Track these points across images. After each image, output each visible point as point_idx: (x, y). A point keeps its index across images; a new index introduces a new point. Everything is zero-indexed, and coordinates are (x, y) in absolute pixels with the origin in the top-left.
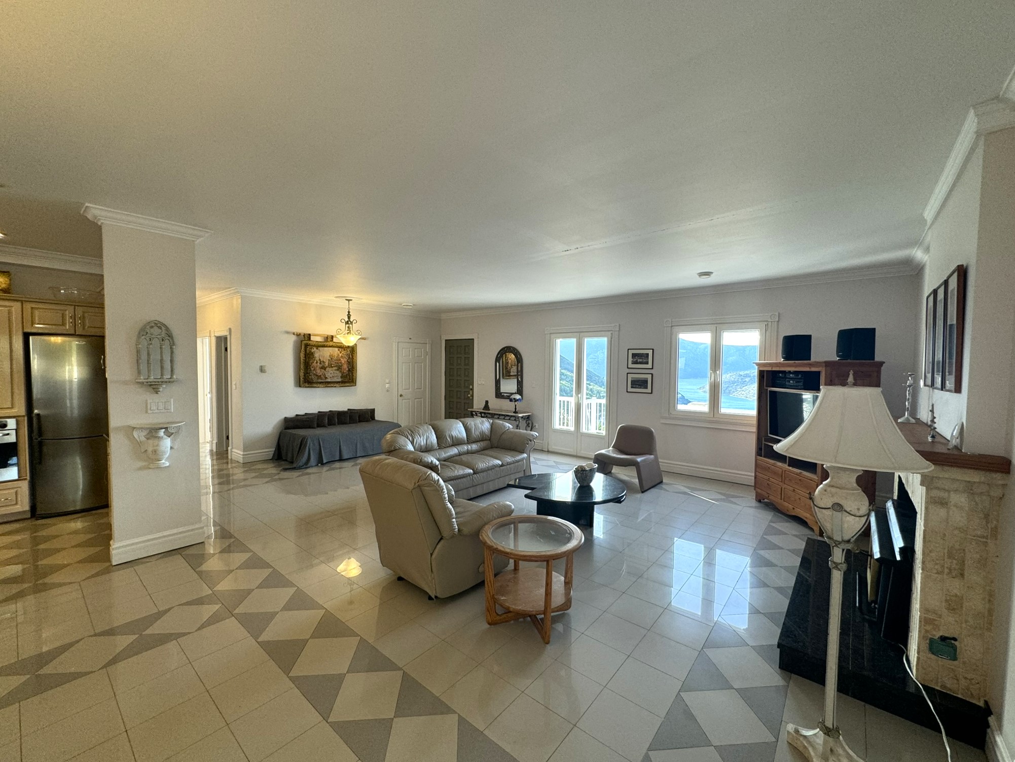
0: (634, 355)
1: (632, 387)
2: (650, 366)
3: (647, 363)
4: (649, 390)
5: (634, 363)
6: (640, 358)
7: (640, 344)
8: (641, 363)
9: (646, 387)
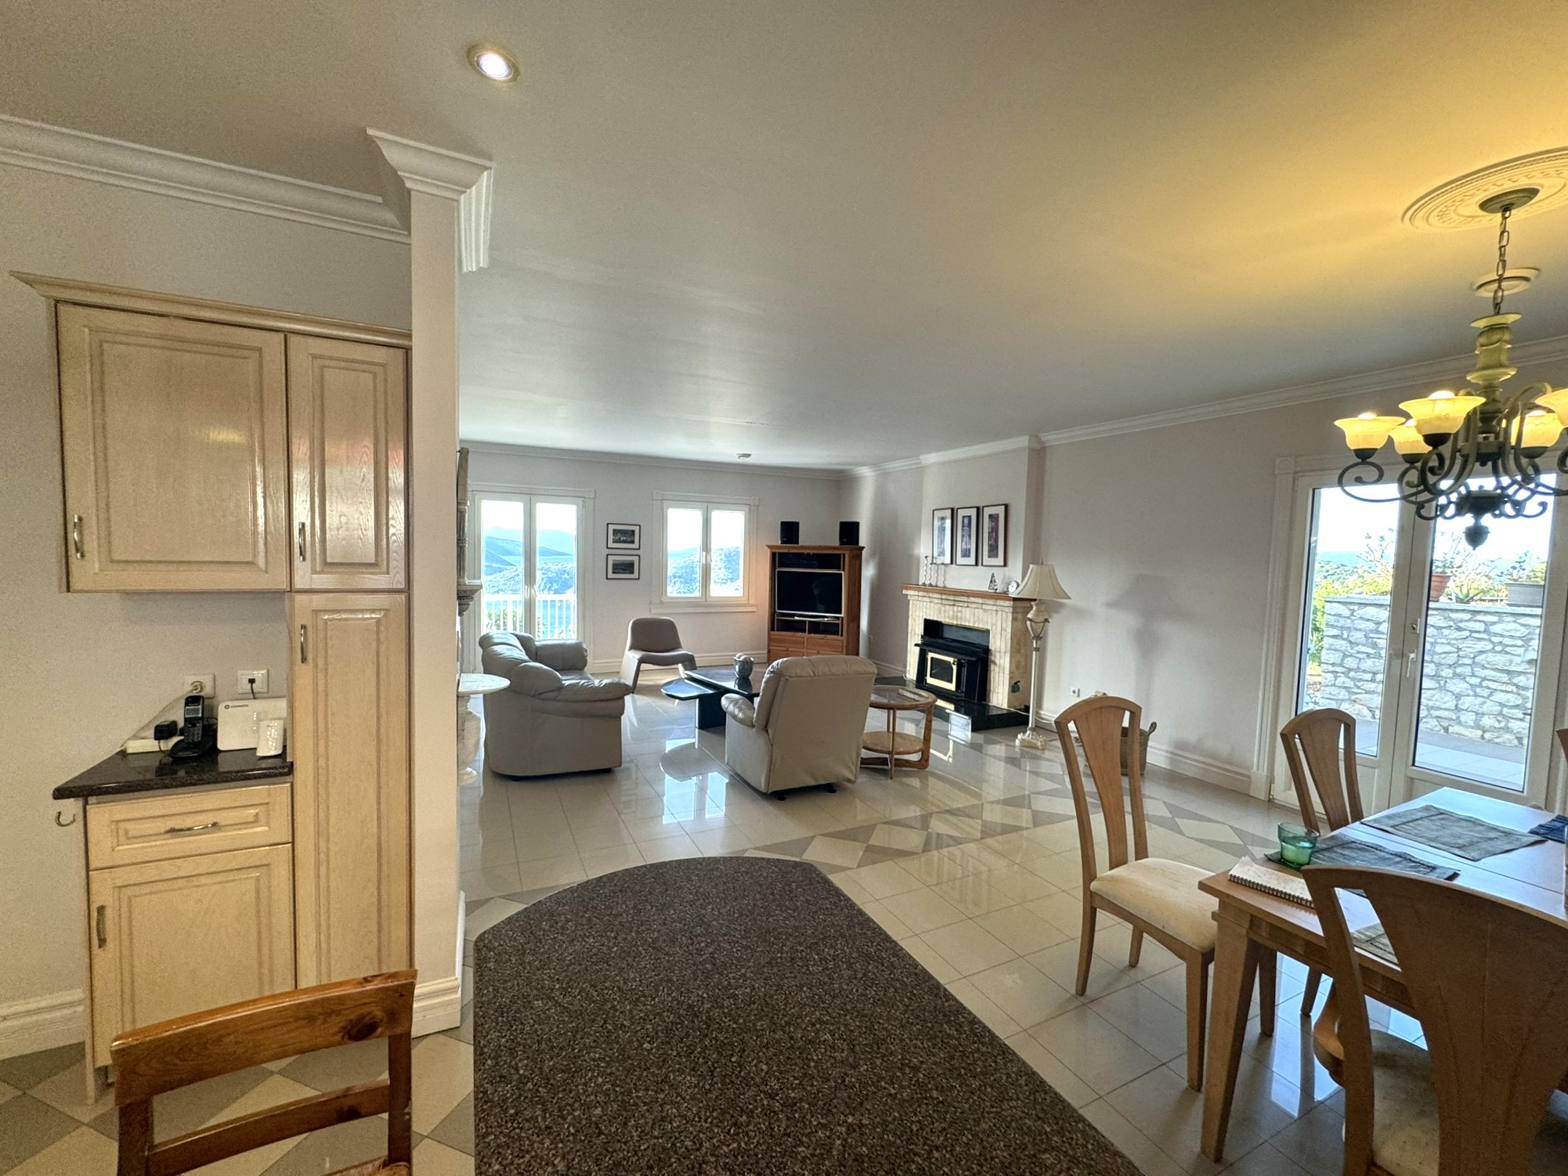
0: (615, 532)
1: (614, 573)
2: (636, 545)
3: (633, 542)
4: (635, 575)
5: (615, 541)
6: (626, 536)
7: (625, 518)
8: (625, 542)
9: (632, 572)
